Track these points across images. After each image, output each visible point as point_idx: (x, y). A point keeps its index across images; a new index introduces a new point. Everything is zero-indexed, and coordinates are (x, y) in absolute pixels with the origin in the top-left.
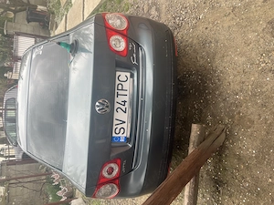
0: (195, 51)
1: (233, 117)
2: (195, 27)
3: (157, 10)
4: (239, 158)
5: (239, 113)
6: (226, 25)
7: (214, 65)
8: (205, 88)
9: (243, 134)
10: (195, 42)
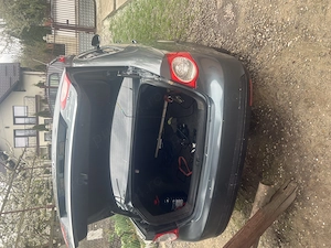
0: (275, 85)
1: (307, 179)
2: (279, 54)
3: (234, 10)
4: (307, 224)
5: (316, 178)
6: (319, 68)
7: (296, 112)
8: (282, 134)
9: (315, 202)
10: (277, 74)
